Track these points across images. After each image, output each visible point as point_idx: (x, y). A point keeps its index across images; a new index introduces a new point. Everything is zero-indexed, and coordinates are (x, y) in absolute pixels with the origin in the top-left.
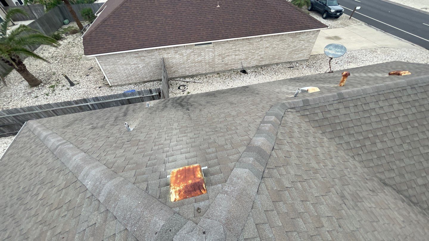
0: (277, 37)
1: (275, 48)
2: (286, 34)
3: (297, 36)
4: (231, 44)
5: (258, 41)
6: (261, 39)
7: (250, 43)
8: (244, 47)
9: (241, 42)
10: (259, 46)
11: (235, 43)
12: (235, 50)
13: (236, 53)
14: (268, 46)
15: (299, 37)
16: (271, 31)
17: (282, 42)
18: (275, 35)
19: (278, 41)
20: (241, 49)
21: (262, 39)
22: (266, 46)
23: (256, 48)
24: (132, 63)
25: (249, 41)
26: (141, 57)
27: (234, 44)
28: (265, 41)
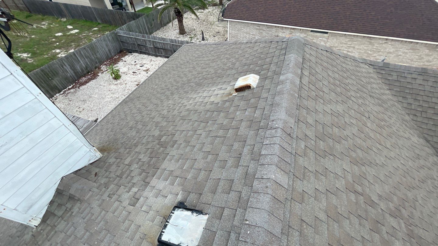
0: (408, 44)
5: (381, 43)
10: (380, 48)
11: (353, 39)
16: (403, 35)
18: (407, 41)
22: (390, 51)
23: (375, 50)
24: (251, 34)
25: (370, 41)
26: (261, 30)
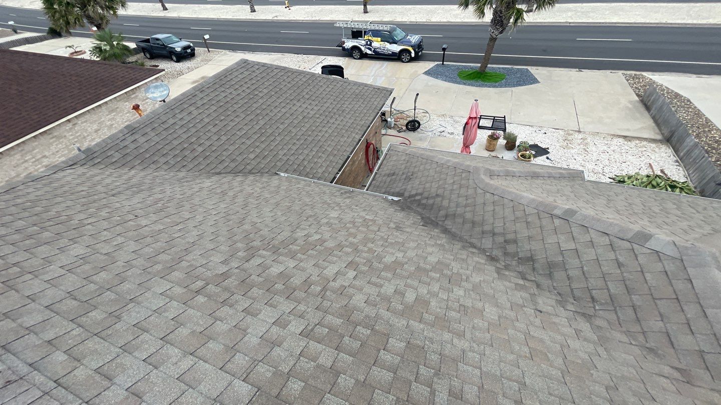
0: (100, 110)
1: (112, 125)
2: (111, 100)
3: (133, 96)
4: (14, 154)
5: (71, 129)
6: (71, 124)
7: (58, 138)
8: (51, 148)
9: (36, 143)
10: (79, 134)
11: (22, 150)
12: (34, 160)
13: (44, 164)
14: (95, 127)
15: (137, 96)
16: (78, 105)
17: (114, 114)
18: (93, 109)
19: (107, 115)
20: (47, 154)
21: (75, 122)
22: (93, 129)
23: (76, 140)
25: (51, 136)
27: (23, 152)
28: (82, 123)
